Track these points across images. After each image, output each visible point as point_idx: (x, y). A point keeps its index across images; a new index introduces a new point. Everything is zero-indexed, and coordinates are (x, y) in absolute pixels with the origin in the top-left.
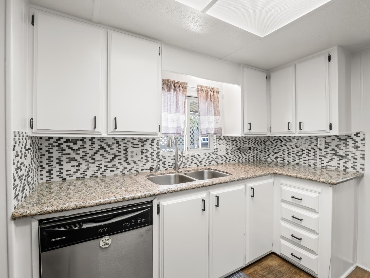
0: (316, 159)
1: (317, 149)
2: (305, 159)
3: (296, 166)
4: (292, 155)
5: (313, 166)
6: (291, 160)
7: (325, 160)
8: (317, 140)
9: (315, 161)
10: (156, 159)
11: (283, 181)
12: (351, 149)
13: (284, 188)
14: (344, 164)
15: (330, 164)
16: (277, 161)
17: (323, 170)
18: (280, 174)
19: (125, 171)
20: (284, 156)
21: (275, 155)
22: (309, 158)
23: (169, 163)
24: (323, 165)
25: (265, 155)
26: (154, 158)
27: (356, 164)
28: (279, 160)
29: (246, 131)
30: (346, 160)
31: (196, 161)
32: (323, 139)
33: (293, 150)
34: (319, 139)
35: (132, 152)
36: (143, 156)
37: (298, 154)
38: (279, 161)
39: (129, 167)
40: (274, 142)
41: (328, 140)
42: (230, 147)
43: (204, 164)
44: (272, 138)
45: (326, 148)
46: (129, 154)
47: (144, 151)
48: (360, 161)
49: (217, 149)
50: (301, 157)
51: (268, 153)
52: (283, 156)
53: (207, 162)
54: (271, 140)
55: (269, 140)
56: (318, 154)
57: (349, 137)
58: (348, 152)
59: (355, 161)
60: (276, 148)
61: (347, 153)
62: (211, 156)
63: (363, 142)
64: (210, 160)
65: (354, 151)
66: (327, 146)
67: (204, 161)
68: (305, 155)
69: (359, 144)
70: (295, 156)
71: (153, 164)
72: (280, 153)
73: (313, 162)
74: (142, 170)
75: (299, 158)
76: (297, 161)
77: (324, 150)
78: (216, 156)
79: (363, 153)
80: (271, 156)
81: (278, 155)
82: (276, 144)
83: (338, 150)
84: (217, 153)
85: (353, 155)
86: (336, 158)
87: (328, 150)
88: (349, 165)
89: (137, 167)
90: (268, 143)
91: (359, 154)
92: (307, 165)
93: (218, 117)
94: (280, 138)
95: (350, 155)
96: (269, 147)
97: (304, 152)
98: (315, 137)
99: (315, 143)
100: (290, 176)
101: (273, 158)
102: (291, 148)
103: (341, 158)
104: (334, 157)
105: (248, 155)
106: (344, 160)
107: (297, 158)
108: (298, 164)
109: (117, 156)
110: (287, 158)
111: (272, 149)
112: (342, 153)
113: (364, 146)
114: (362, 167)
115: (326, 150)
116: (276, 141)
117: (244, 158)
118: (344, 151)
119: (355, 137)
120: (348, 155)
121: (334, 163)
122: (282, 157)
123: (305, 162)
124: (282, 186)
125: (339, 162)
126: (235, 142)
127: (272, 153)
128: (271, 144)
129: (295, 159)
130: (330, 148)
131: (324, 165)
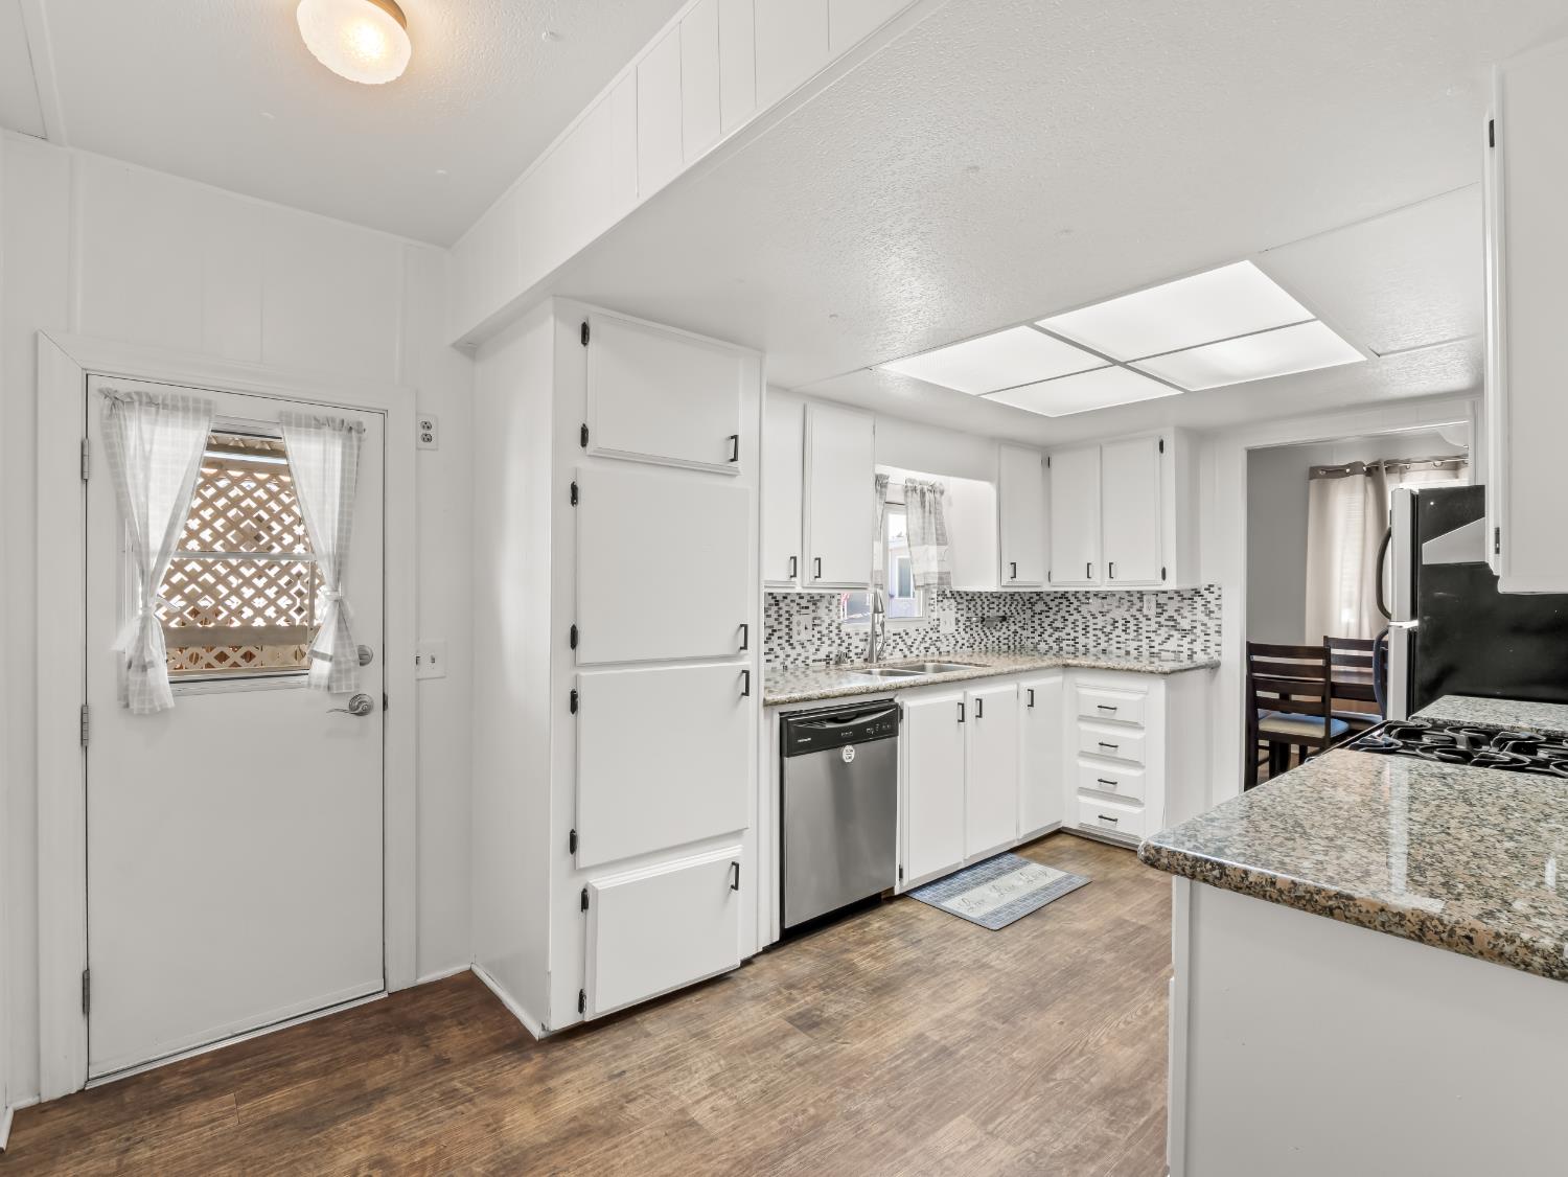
0: (1140, 637)
1: (1142, 619)
2: (1119, 639)
3: (1101, 656)
4: (1092, 632)
5: (1134, 653)
6: (1091, 643)
7: (1158, 640)
8: (1141, 599)
9: (1140, 643)
10: (835, 638)
11: (1082, 679)
12: (1201, 617)
13: (1083, 691)
14: (1190, 646)
15: (1165, 646)
16: (1061, 649)
17: (1153, 659)
18: (1076, 666)
19: (788, 663)
20: (1076, 634)
21: (1057, 635)
22: (1127, 637)
23: (857, 647)
24: (1153, 650)
25: (1033, 635)
26: (833, 635)
27: (1208, 644)
28: (1064, 644)
29: (1006, 579)
30: (1193, 637)
31: (901, 645)
32: (1154, 598)
33: (1095, 621)
34: (1145, 597)
35: (799, 624)
36: (815, 632)
37: (1105, 630)
38: (1065, 648)
39: (793, 654)
40: (1052, 604)
41: (1163, 599)
42: (962, 615)
43: (916, 652)
44: (1048, 595)
45: (1159, 615)
46: (794, 626)
47: (817, 622)
48: (1214, 638)
49: (938, 620)
50: (1111, 636)
51: (1040, 630)
52: (1073, 635)
53: (922, 648)
54: (1047, 599)
55: (1041, 599)
56: (1145, 628)
57: (1197, 592)
58: (1195, 621)
59: (1207, 638)
60: (1058, 617)
61: (1194, 624)
62: (928, 636)
63: (1218, 602)
64: (927, 645)
65: (1206, 619)
66: (1160, 610)
67: (915, 646)
68: (1119, 632)
69: (1212, 607)
70: (1099, 633)
71: (830, 649)
72: (1068, 630)
73: (1135, 644)
74: (814, 661)
75: (1106, 638)
76: (1104, 645)
77: (1154, 620)
78: (937, 635)
79: (1218, 622)
80: (1045, 636)
81: (1063, 635)
82: (1057, 609)
83: (1179, 618)
84: (939, 629)
85: (1203, 628)
86: (1177, 635)
87: (1162, 620)
88: (1197, 647)
89: (806, 654)
90: (1039, 607)
91: (1212, 624)
92: (1123, 652)
93: (945, 548)
94: (1067, 595)
95: (1200, 627)
96: (1043, 616)
97: (1116, 625)
98: (1138, 592)
99: (1138, 605)
100: (1094, 667)
101: (1050, 640)
102: (1089, 617)
103: (1185, 633)
104: (1173, 632)
105: (997, 634)
106: (1188, 639)
107: (1104, 638)
108: (1104, 651)
109: (775, 631)
110: (1082, 640)
111: (1048, 621)
112: (1185, 624)
113: (1220, 609)
114: (1218, 648)
115: (1158, 619)
116: (1057, 601)
117: (990, 642)
118: (1188, 621)
119: (1206, 593)
120: (1195, 627)
121: (1171, 645)
122: (1071, 637)
123: (1119, 645)
124: (1079, 689)
125: (1181, 643)
126: (973, 603)
127: (1050, 631)
128: (1046, 609)
129: (1099, 641)
130: (1166, 615)
131: (1155, 650)
